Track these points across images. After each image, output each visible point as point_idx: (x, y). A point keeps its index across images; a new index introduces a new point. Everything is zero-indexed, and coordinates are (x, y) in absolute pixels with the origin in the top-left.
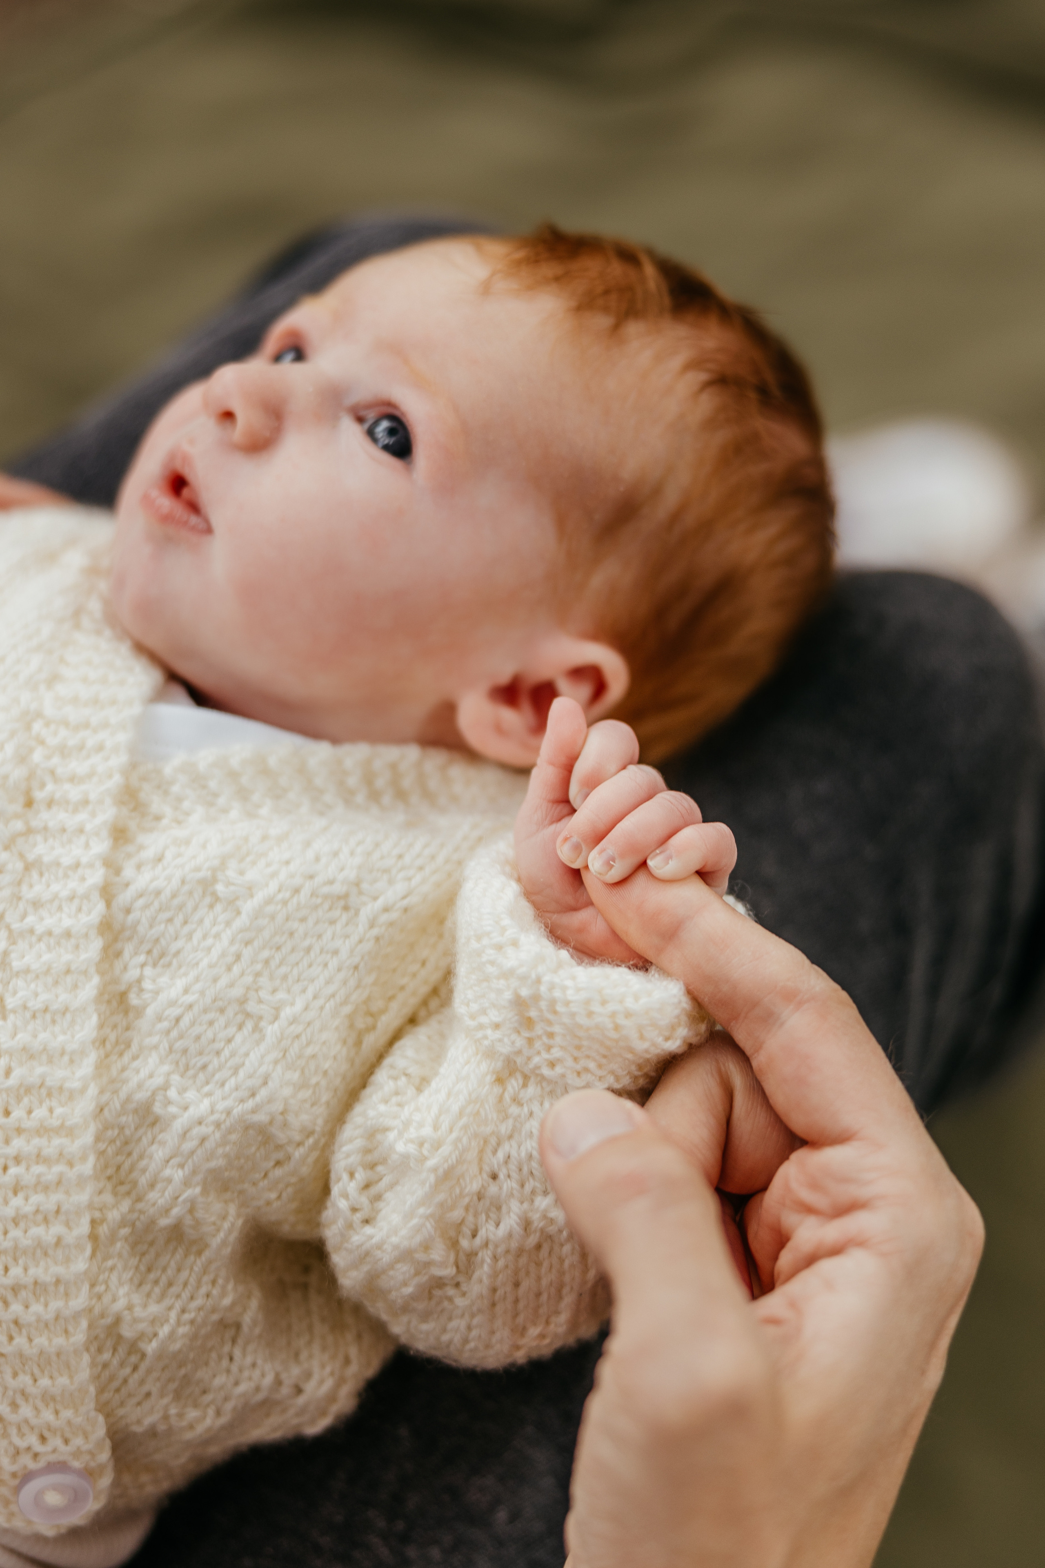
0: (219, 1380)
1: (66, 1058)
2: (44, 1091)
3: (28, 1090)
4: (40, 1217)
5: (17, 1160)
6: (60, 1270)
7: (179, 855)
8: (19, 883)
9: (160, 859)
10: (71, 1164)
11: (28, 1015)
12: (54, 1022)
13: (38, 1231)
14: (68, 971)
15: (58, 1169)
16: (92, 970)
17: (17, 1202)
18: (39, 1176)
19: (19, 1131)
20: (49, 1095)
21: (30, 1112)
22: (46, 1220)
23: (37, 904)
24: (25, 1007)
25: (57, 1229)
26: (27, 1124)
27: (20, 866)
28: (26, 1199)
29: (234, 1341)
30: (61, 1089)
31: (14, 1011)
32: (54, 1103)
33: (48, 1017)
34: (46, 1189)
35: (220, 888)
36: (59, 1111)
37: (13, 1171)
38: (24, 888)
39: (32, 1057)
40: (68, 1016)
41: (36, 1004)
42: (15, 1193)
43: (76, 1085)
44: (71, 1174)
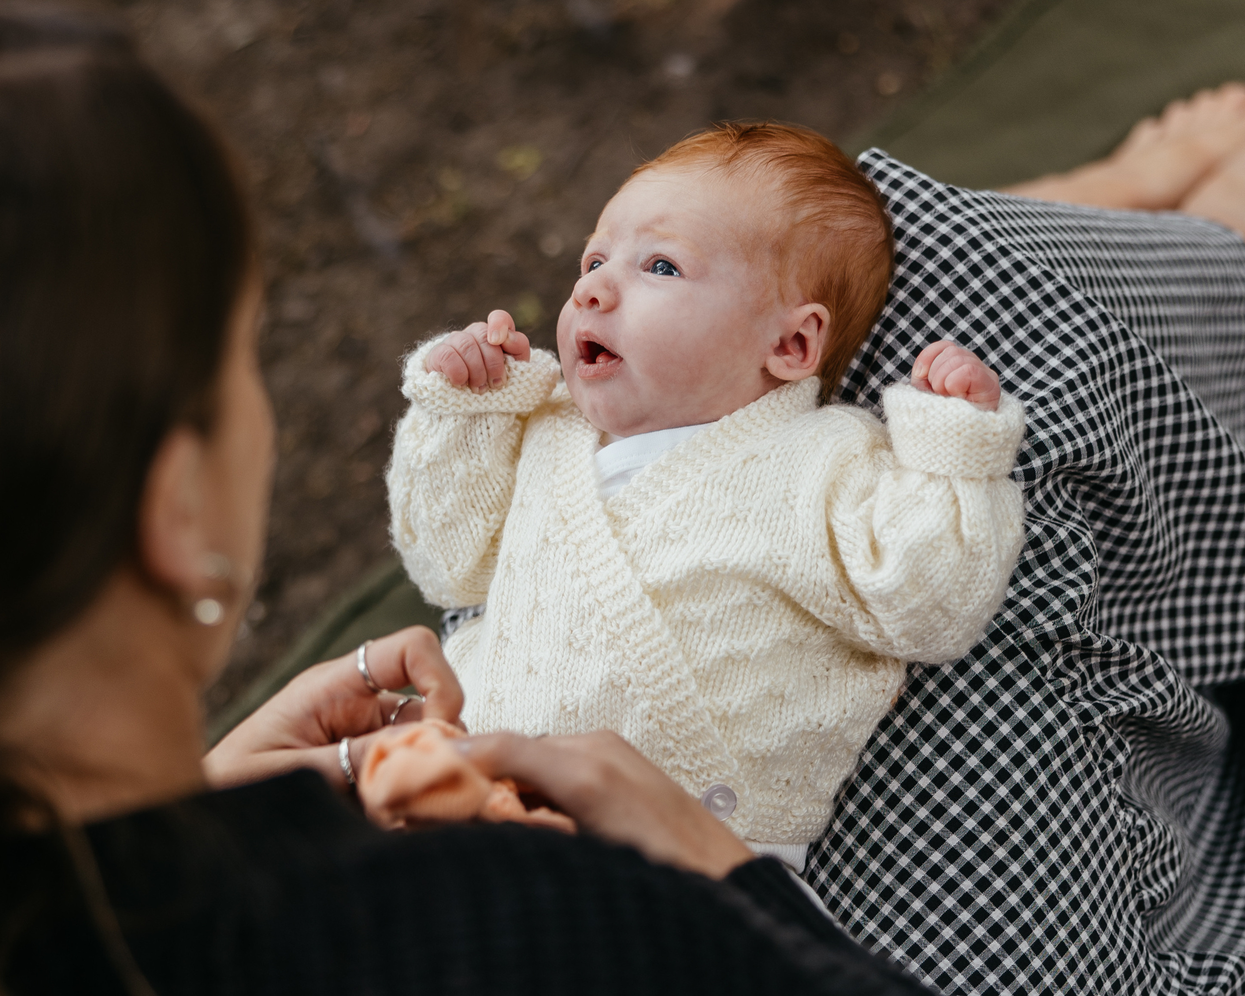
0: (776, 723)
1: (637, 606)
2: (637, 624)
3: (631, 628)
4: (666, 675)
5: (643, 657)
6: (685, 693)
7: (644, 531)
8: (578, 553)
9: (636, 536)
10: (666, 647)
11: (611, 599)
12: (623, 596)
13: (668, 680)
14: (617, 573)
15: (662, 651)
16: (625, 567)
17: (653, 673)
18: (656, 658)
19: (637, 645)
20: (641, 624)
21: (637, 635)
22: (669, 675)
23: (590, 557)
24: (608, 597)
25: (675, 676)
26: (638, 640)
27: (574, 547)
28: (656, 670)
29: (781, 705)
30: (643, 619)
31: (605, 601)
32: (644, 626)
33: (619, 595)
34: (656, 650)
35: (671, 535)
36: (648, 628)
37: (644, 662)
38: (581, 554)
39: (624, 614)
40: (627, 590)
41: (611, 593)
42: (650, 670)
43: (648, 613)
44: (669, 650)
